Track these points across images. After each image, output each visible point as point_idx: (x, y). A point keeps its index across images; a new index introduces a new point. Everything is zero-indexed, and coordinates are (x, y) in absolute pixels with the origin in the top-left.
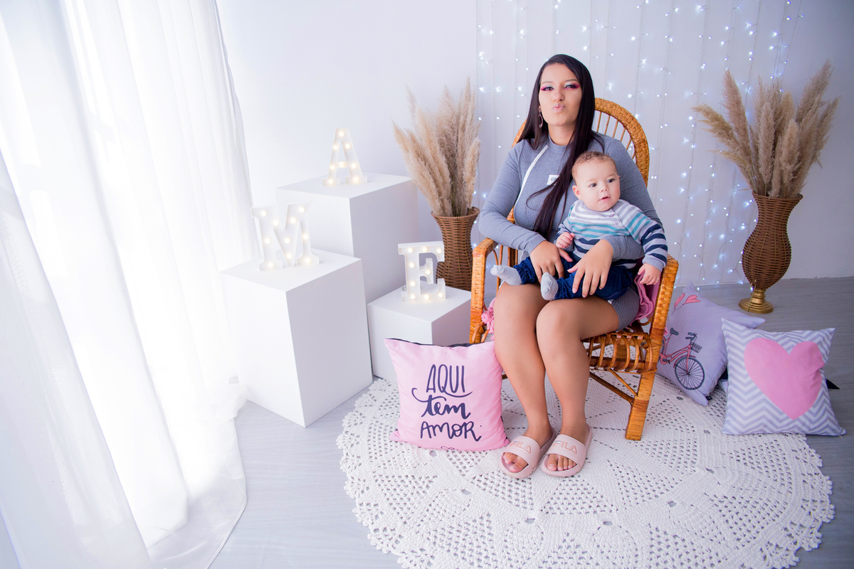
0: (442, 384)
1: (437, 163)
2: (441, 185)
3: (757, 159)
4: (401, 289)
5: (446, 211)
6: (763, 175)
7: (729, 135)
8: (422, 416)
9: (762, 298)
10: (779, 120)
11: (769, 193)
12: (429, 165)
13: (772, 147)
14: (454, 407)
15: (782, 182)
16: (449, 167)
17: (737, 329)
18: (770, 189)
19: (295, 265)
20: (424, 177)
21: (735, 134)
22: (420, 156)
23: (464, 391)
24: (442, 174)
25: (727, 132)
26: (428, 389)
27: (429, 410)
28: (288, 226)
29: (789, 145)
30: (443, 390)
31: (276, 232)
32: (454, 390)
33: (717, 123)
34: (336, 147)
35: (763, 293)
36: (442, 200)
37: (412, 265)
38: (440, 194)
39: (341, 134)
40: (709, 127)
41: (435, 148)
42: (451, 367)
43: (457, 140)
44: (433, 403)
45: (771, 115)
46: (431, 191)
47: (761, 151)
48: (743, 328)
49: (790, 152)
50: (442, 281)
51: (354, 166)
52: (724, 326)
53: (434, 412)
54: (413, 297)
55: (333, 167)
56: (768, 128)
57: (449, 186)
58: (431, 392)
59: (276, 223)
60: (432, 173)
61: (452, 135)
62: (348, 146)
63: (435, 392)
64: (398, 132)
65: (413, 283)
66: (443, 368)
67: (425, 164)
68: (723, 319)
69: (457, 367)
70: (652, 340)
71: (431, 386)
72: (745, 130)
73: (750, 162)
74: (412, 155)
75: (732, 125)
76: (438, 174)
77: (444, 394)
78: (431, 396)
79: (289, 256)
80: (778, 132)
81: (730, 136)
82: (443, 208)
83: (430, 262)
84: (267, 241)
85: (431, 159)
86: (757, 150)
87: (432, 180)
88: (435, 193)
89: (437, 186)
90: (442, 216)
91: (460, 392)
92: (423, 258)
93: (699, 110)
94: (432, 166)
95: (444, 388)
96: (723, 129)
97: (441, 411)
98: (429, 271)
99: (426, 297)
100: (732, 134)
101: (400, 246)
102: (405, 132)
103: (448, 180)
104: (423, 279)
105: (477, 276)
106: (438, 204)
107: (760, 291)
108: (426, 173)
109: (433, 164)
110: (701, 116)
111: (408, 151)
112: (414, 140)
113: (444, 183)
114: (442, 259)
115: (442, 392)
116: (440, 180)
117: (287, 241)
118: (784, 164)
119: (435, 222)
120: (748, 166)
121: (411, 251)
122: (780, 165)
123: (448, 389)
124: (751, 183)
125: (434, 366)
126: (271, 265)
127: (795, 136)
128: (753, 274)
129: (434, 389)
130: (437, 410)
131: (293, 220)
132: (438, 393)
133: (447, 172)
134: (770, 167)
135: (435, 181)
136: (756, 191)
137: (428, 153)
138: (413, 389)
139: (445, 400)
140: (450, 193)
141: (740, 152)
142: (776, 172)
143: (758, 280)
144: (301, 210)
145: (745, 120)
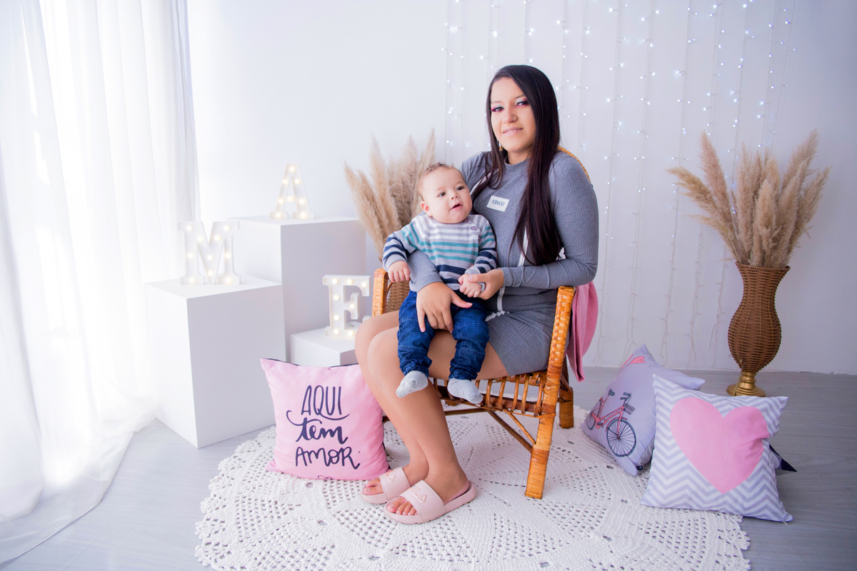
0: (318, 406)
3: (737, 224)
6: (744, 243)
7: (707, 199)
8: (297, 441)
9: (753, 383)
11: (749, 261)
12: (376, 206)
13: (750, 211)
14: (330, 431)
15: (761, 248)
17: (668, 387)
18: (748, 255)
19: (215, 284)
20: (368, 216)
21: (715, 198)
23: (340, 413)
24: (388, 215)
25: (705, 196)
26: (303, 411)
27: (304, 434)
28: (211, 243)
29: (764, 207)
30: (319, 413)
31: (200, 249)
32: (330, 412)
33: (693, 185)
34: (285, 182)
35: (752, 377)
37: (337, 297)
39: (292, 169)
40: (686, 190)
41: (385, 190)
42: (327, 388)
43: (414, 188)
44: (308, 426)
46: (375, 231)
47: (740, 216)
48: (674, 386)
49: (766, 215)
51: (302, 201)
52: (655, 383)
53: (309, 436)
54: (336, 331)
55: (281, 201)
56: (744, 190)
58: (306, 415)
59: (200, 239)
60: (377, 213)
61: (409, 182)
62: (297, 181)
63: (310, 414)
64: (349, 172)
65: (337, 317)
66: (319, 389)
67: (371, 204)
68: (654, 376)
69: (334, 388)
70: (548, 378)
71: (306, 408)
72: (724, 195)
73: (732, 228)
75: (710, 189)
76: (384, 215)
77: (319, 417)
78: (305, 419)
79: (211, 273)
81: (709, 201)
83: (355, 296)
84: (190, 256)
85: (379, 201)
87: (375, 220)
88: (379, 234)
89: (381, 227)
91: (336, 414)
92: (349, 291)
93: (673, 172)
94: (379, 207)
95: (320, 410)
96: (701, 193)
97: (317, 435)
98: (354, 306)
99: (350, 332)
100: (711, 198)
101: (326, 277)
102: (356, 173)
104: (347, 312)
105: (377, 297)
107: (748, 374)
108: (371, 212)
109: (380, 205)
110: (676, 178)
112: (365, 181)
114: (367, 293)
115: (317, 414)
116: (386, 222)
117: (210, 258)
118: (761, 229)
120: (729, 232)
121: (336, 283)
122: (758, 230)
123: (324, 412)
124: (733, 251)
125: (310, 387)
127: (768, 197)
129: (309, 411)
130: (312, 434)
131: (217, 238)
132: (314, 415)
134: (749, 233)
135: (380, 221)
136: (740, 260)
137: (377, 194)
138: (288, 412)
139: (321, 423)
141: (719, 218)
142: (755, 238)
143: (744, 360)
144: (226, 228)
145: (723, 183)
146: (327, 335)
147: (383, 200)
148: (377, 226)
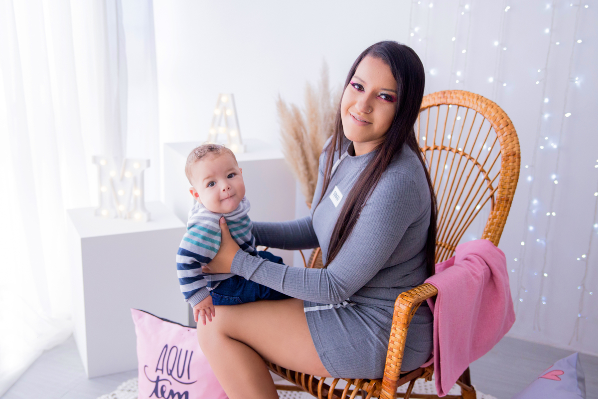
0: (170, 367)
8: (150, 396)
14: (178, 393)
23: (189, 378)
26: (157, 369)
27: (156, 391)
28: (123, 178)
30: (170, 374)
31: (112, 183)
32: (180, 375)
34: (217, 112)
39: (224, 100)
42: (181, 350)
44: (160, 384)
51: (233, 133)
53: (160, 395)
55: (212, 132)
58: (159, 372)
59: (112, 174)
62: (228, 113)
63: (162, 373)
66: (175, 349)
69: (187, 351)
71: (160, 367)
77: (170, 378)
78: (158, 377)
79: (121, 208)
84: (104, 189)
91: (185, 379)
95: (171, 371)
97: (166, 395)
115: (169, 375)
117: (120, 193)
123: (175, 374)
125: (166, 346)
126: (104, 212)
129: (162, 370)
130: (163, 393)
131: (128, 174)
132: (165, 375)
138: (146, 366)
139: (171, 384)
144: (136, 166)
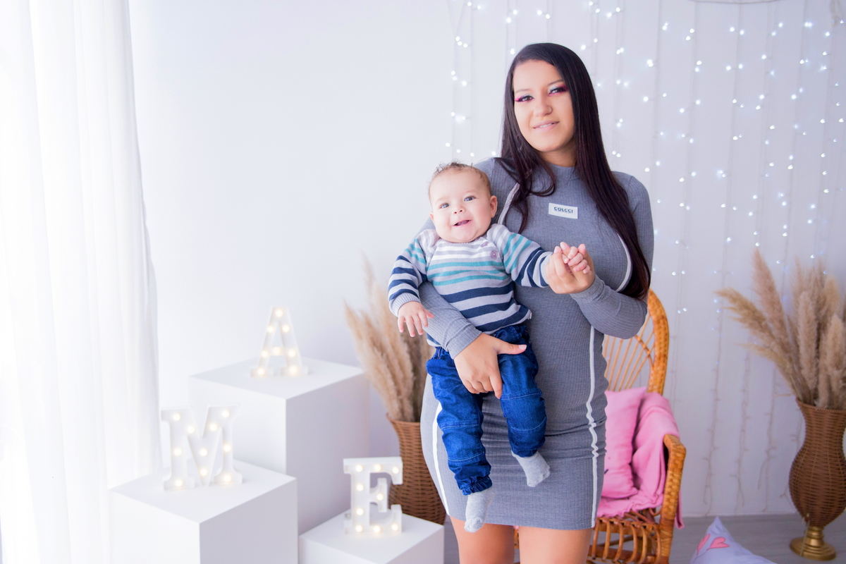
1: (397, 353)
2: (400, 381)
3: (798, 359)
4: (342, 516)
5: (406, 414)
6: (807, 380)
7: (761, 326)
9: (820, 539)
10: (823, 312)
11: (816, 402)
12: (387, 356)
13: (814, 345)
15: (830, 388)
16: (412, 358)
18: (816, 397)
19: (211, 484)
20: (379, 371)
21: (771, 325)
22: (377, 345)
24: (402, 367)
25: (760, 323)
28: (206, 433)
29: (834, 346)
31: (191, 441)
33: (746, 311)
34: (271, 330)
35: (820, 532)
36: (401, 401)
37: (360, 487)
38: (399, 393)
39: (279, 313)
40: (738, 315)
45: (811, 308)
46: (388, 389)
47: (802, 349)
49: (836, 355)
50: (397, 509)
51: (292, 353)
54: (359, 528)
55: (265, 354)
56: (808, 322)
57: (410, 383)
59: (191, 429)
60: (390, 366)
62: (286, 329)
64: (350, 313)
65: (360, 510)
67: (382, 355)
72: (782, 322)
73: (790, 360)
74: (366, 344)
75: (766, 315)
76: (397, 368)
79: (204, 472)
80: (821, 327)
81: (764, 329)
82: (402, 411)
83: (383, 484)
84: (177, 452)
85: (389, 350)
86: (798, 346)
87: (389, 376)
88: (393, 392)
89: (396, 383)
90: (400, 420)
92: (374, 479)
93: (723, 294)
94: (391, 358)
96: (754, 318)
98: (382, 496)
99: (376, 529)
100: (766, 325)
101: (346, 462)
102: (359, 314)
103: (410, 374)
104: (374, 504)
106: (396, 405)
107: (815, 528)
108: (383, 367)
109: (392, 355)
110: (727, 303)
111: (360, 337)
112: (369, 324)
113: (405, 378)
114: (399, 480)
116: (400, 375)
118: (830, 369)
119: (391, 427)
120: (788, 366)
121: (360, 469)
122: (826, 369)
124: (793, 387)
126: (179, 483)
127: (840, 335)
128: (804, 505)
131: (213, 427)
133: (408, 366)
134: (814, 369)
135: (394, 377)
136: (801, 397)
137: (386, 341)
140: (411, 391)
141: (777, 349)
142: (822, 377)
143: (812, 514)
144: (225, 414)
145: (780, 310)
146: (346, 533)
147: (393, 347)
148: (391, 383)
